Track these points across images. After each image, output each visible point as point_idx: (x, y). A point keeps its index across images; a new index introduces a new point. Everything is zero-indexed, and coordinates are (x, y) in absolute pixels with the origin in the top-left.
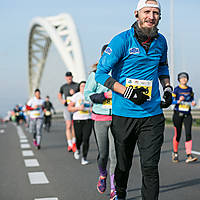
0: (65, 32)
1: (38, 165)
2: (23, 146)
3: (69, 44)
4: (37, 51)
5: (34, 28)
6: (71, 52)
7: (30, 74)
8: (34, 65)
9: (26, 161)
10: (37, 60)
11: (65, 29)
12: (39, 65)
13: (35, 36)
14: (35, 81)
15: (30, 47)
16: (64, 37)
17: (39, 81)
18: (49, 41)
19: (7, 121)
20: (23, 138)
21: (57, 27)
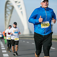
0: (19, 4)
2: (2, 49)
3: (21, 9)
4: (8, 11)
6: (22, 12)
7: (6, 20)
9: (4, 54)
11: (20, 2)
13: (8, 5)
14: (7, 23)
15: (6, 10)
16: (19, 6)
17: (9, 23)
20: (2, 45)
21: (16, 2)
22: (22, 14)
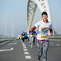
0: (43, 2)
3: (45, 7)
4: (31, 10)
7: (28, 20)
8: (30, 16)
10: (31, 14)
13: (30, 4)
14: (30, 23)
15: (28, 8)
17: (32, 23)
19: (18, 40)
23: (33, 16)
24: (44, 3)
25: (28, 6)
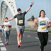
1: (3, 45)
5: (3, 3)
6: (14, 10)
7: (1, 17)
10: (3, 12)
11: (12, 3)
12: (4, 14)
13: (3, 5)
14: (3, 19)
15: (1, 9)
18: (7, 7)
21: (10, 2)
22: (15, 12)
23: (5, 14)
24: (13, 5)
25: (1, 7)
